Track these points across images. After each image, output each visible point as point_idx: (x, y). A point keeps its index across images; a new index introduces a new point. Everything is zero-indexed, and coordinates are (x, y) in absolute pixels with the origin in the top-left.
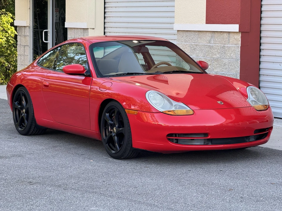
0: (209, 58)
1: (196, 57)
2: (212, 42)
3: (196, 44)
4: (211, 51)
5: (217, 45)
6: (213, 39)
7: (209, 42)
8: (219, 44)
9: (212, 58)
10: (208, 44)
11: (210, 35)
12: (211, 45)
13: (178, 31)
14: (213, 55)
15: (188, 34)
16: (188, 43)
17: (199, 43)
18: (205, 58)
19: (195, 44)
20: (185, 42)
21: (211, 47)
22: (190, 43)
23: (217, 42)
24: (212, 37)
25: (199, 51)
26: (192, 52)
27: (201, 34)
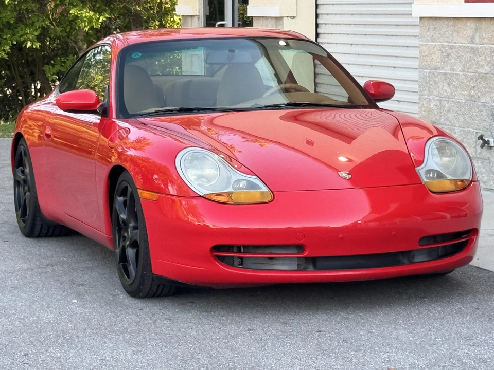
0: (471, 74)
1: (450, 72)
2: (477, 40)
3: (450, 44)
4: (474, 60)
5: (485, 46)
6: (478, 34)
7: (472, 42)
8: (488, 44)
9: (477, 75)
10: (471, 45)
11: (472, 25)
12: (475, 46)
13: (421, 18)
14: (478, 68)
15: (437, 24)
16: (437, 44)
17: (456, 43)
18: (464, 73)
19: (448, 45)
20: (433, 42)
21: (474, 51)
22: (440, 42)
23: (486, 41)
24: (476, 29)
25: (455, 59)
26: (444, 63)
27: (460, 24)
